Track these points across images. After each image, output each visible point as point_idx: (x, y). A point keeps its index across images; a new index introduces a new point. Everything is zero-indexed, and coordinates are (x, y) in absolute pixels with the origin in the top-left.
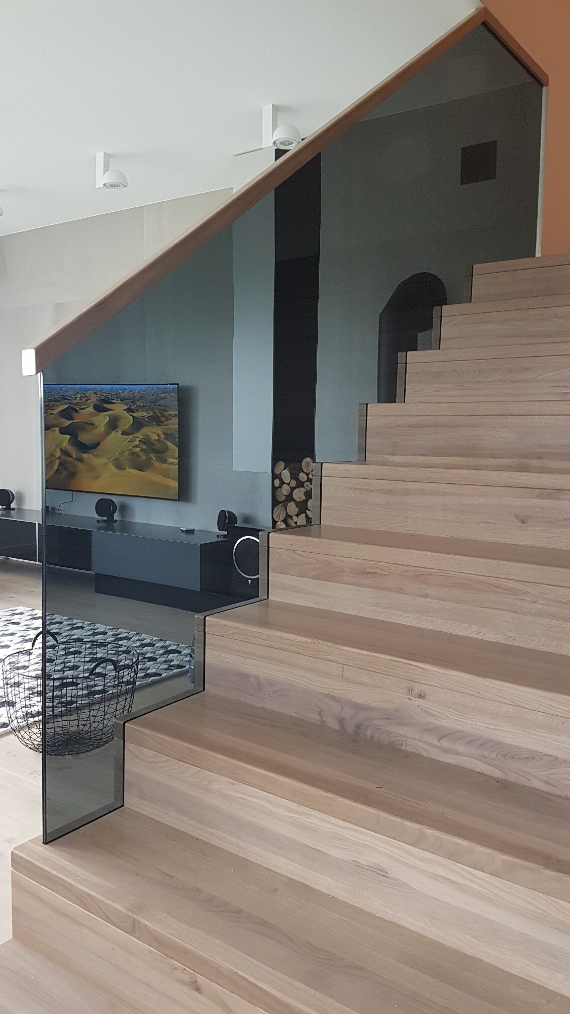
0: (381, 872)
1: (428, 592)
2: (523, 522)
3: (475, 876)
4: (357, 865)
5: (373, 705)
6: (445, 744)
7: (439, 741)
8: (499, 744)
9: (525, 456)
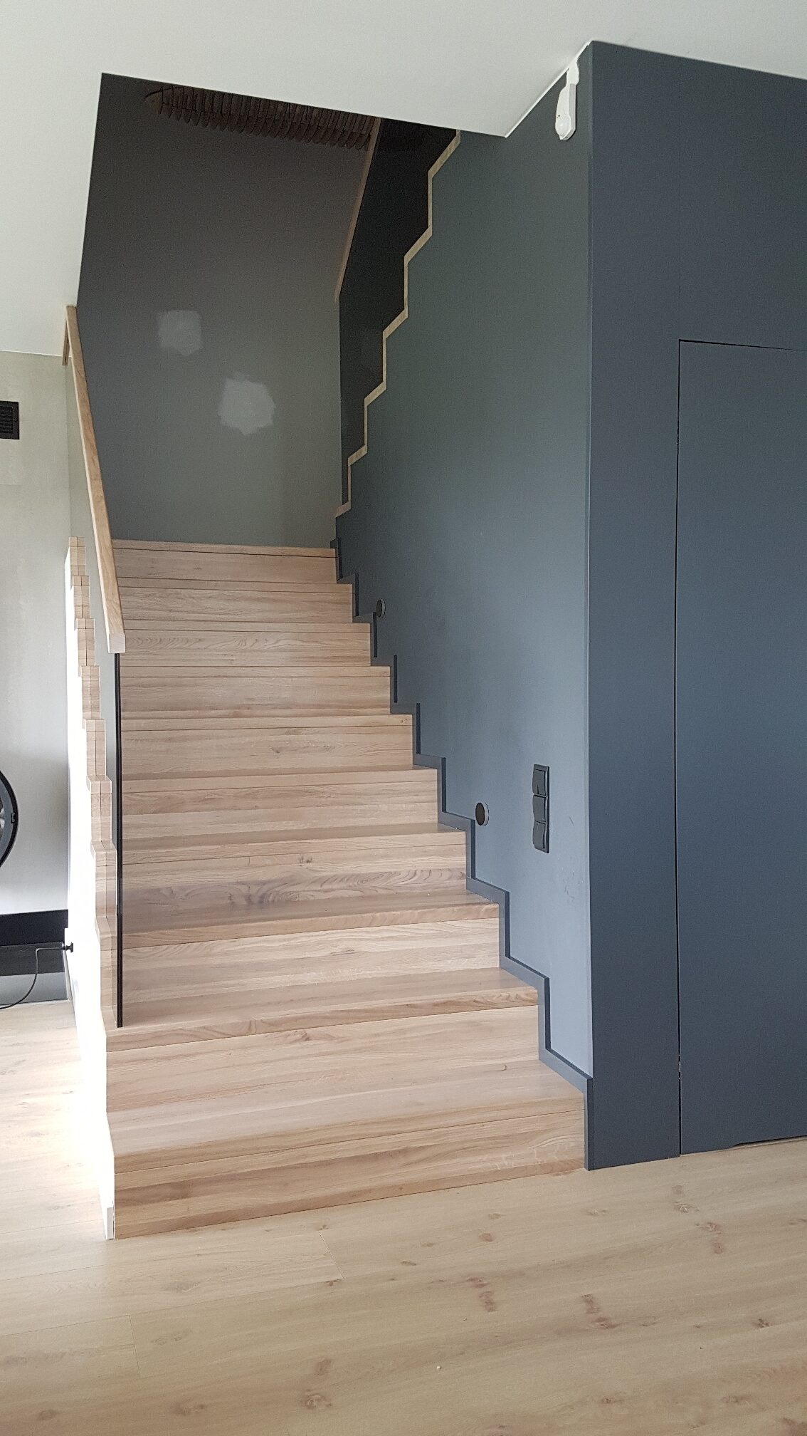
0: (349, 952)
1: (258, 804)
2: (278, 752)
3: (404, 928)
4: (334, 954)
5: (273, 878)
6: (326, 887)
7: (321, 886)
8: (358, 876)
9: (239, 707)
